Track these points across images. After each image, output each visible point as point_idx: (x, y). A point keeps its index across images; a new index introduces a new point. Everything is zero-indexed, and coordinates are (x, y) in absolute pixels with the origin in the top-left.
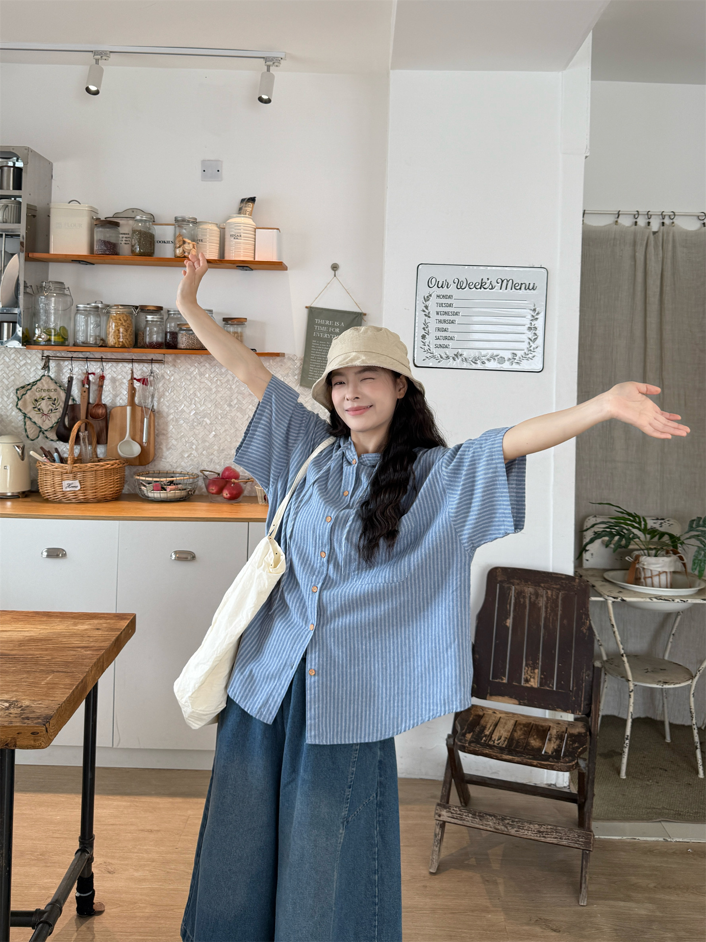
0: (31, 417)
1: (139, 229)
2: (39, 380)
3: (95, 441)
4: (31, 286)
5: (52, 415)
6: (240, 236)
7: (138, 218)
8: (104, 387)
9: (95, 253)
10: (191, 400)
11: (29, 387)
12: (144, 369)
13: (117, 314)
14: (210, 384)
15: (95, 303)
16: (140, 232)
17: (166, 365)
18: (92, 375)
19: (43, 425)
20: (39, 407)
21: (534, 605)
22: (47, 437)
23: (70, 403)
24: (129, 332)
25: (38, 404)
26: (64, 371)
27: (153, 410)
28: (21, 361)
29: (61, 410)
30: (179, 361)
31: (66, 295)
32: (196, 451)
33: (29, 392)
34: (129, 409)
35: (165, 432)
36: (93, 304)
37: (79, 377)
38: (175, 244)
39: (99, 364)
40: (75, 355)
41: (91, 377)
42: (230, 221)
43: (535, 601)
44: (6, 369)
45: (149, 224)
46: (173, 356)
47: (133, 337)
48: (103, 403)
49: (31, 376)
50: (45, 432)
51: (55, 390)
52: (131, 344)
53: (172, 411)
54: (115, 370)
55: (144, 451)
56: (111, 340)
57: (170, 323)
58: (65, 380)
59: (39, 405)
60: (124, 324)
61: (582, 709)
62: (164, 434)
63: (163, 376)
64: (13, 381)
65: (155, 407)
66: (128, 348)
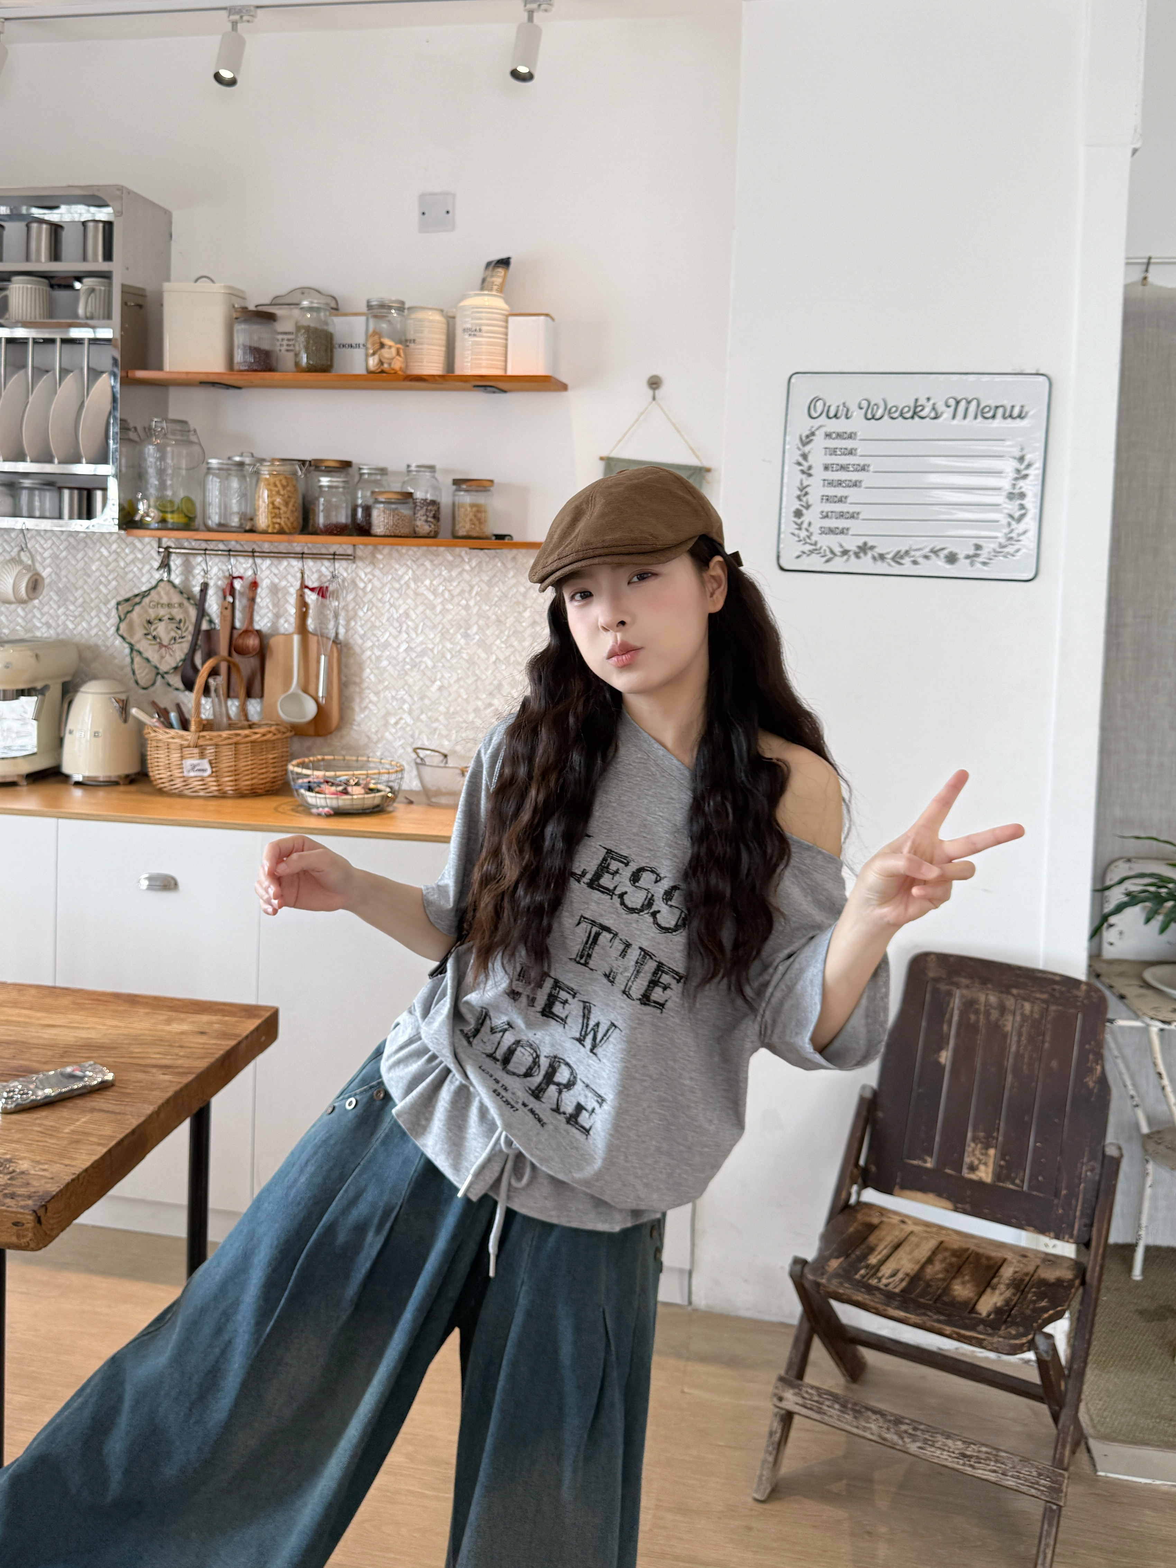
0: (141, 650)
1: (305, 323)
2: (155, 587)
3: (242, 692)
4: (135, 428)
5: (175, 647)
6: (480, 330)
7: (305, 303)
8: (258, 600)
9: (236, 367)
10: (401, 626)
11: (137, 600)
12: (323, 569)
13: (270, 474)
14: (431, 597)
15: (241, 455)
16: (308, 329)
17: (360, 564)
18: (239, 580)
19: (160, 663)
20: (154, 633)
21: (996, 1028)
22: (169, 685)
23: (205, 626)
24: (290, 506)
25: (152, 628)
26: (196, 571)
27: (336, 641)
28: (127, 555)
29: (190, 638)
30: (380, 557)
31: (191, 443)
32: (410, 712)
33: (137, 609)
34: (296, 639)
35: (357, 680)
36: (237, 459)
37: (220, 583)
38: (367, 349)
39: (250, 561)
40: (211, 546)
41: (237, 584)
42: (467, 302)
43: (998, 1020)
44: (103, 569)
45: (325, 315)
46: (370, 548)
47: (299, 514)
48: (257, 627)
49: (144, 580)
50: (166, 676)
51: (181, 605)
52: (294, 528)
53: (369, 644)
54: (276, 572)
55: (322, 712)
56: (263, 521)
57: (362, 489)
58: (197, 589)
59: (155, 629)
60: (282, 492)
61: (1075, 1232)
62: (355, 683)
63: (353, 582)
64: (116, 588)
65: (341, 637)
66: (290, 533)
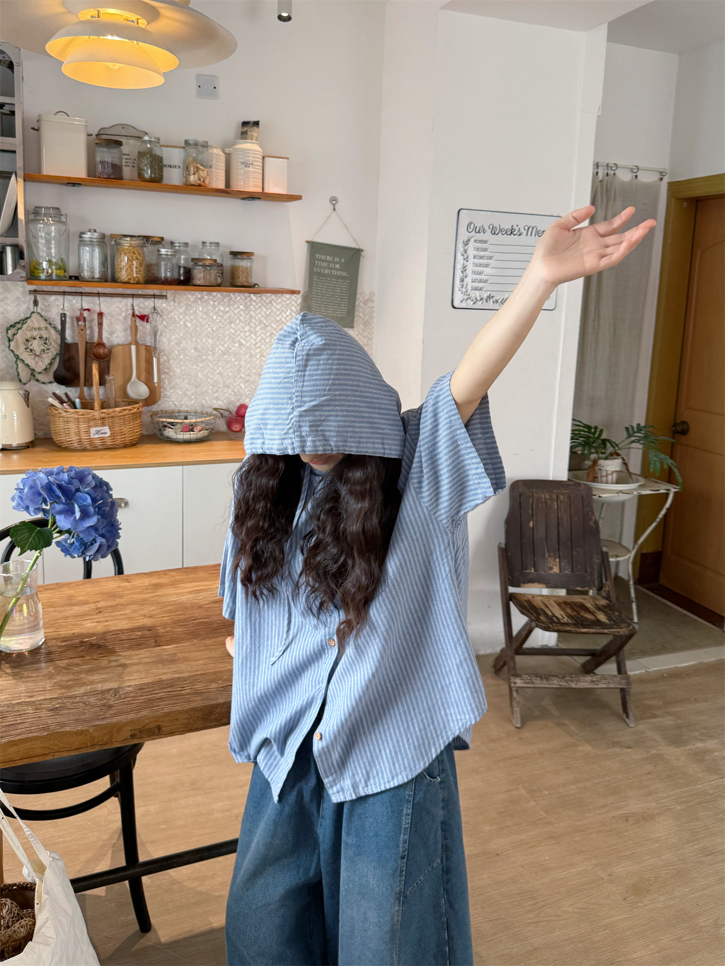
0: (23, 359)
2: (29, 317)
5: (44, 355)
6: (253, 164)
8: (103, 324)
11: (19, 326)
12: (145, 305)
17: (169, 300)
19: (36, 366)
20: (31, 348)
21: (550, 508)
22: (38, 380)
24: (142, 267)
29: (56, 350)
33: (20, 331)
34: (132, 347)
37: (74, 313)
39: (95, 299)
41: (86, 314)
43: (551, 505)
45: (157, 147)
48: (104, 342)
49: (13, 313)
50: (37, 375)
51: (46, 328)
52: (144, 280)
55: (152, 394)
56: (125, 276)
58: (58, 318)
59: (31, 345)
61: (596, 585)
